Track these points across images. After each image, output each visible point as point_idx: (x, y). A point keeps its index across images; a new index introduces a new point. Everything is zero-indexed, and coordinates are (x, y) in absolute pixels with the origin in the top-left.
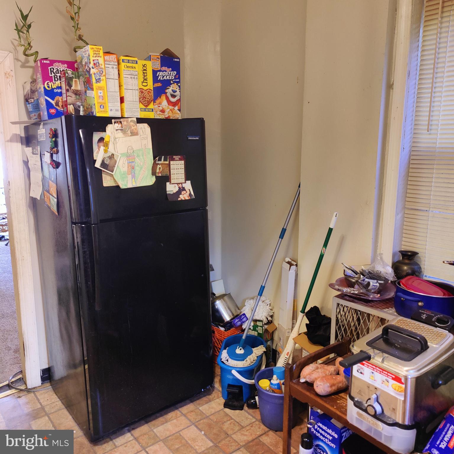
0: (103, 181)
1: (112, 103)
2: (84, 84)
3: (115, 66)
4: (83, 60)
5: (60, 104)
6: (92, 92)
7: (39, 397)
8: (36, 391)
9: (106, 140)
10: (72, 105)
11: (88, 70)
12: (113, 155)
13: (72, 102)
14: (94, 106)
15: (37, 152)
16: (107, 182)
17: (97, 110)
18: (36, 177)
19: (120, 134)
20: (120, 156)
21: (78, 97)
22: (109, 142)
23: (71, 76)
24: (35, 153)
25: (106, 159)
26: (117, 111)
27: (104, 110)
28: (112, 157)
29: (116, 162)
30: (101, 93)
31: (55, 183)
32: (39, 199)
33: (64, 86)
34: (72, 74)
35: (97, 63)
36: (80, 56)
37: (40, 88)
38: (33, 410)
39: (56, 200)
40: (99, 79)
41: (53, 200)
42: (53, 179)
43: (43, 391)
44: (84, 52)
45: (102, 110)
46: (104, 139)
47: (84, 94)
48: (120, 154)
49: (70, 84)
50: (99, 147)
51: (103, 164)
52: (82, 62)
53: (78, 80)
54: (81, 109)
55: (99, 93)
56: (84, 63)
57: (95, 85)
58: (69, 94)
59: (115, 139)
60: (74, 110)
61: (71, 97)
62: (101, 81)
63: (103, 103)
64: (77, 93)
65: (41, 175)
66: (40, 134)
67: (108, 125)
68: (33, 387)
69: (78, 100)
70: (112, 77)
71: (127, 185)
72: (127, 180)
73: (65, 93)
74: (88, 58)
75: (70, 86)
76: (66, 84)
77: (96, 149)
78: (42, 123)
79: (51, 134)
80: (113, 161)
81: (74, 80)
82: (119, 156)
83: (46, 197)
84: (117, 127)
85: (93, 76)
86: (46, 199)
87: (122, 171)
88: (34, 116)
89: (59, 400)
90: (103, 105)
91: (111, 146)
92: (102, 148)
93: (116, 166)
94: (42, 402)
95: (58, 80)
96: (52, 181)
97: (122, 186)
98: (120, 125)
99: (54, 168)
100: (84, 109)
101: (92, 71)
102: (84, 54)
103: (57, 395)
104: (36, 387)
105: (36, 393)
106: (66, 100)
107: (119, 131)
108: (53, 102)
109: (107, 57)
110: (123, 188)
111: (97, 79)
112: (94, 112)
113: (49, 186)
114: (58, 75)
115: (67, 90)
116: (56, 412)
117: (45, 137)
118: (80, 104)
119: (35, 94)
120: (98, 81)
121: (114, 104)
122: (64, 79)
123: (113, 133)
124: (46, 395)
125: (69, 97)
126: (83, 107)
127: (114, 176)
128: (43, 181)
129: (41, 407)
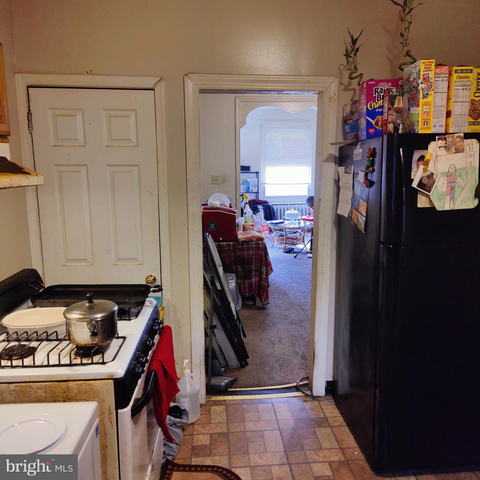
0: (418, 202)
1: (437, 118)
2: (409, 101)
3: (445, 79)
4: (411, 76)
5: (380, 123)
6: (417, 108)
7: (323, 407)
8: (320, 401)
9: (427, 159)
10: (392, 124)
11: (416, 86)
12: (432, 174)
13: (393, 120)
14: (417, 123)
15: (350, 171)
16: (422, 202)
17: (420, 127)
18: (346, 195)
19: (443, 152)
20: (440, 175)
21: (399, 115)
22: (430, 160)
23: (395, 94)
24: (348, 172)
25: (424, 179)
26: (441, 127)
27: (427, 126)
28: (431, 176)
29: (435, 181)
30: (426, 108)
31: (365, 202)
32: (347, 216)
33: (386, 105)
34: (397, 92)
35: (427, 77)
36: (408, 73)
37: (362, 109)
38: (318, 418)
39: (364, 219)
40: (428, 94)
41: (362, 219)
42: (364, 198)
43: (327, 402)
44: (413, 68)
45: (425, 126)
46: (424, 157)
47: (407, 111)
48: (440, 173)
49: (393, 102)
50: (418, 166)
51: (421, 184)
52: (409, 78)
53: (402, 98)
54: (401, 127)
55: (425, 109)
56: (411, 79)
57: (421, 101)
58: (390, 112)
59: (437, 157)
60: (393, 128)
61: (392, 115)
62: (428, 96)
63: (427, 119)
64: (399, 111)
65: (351, 193)
66: (356, 153)
67: (432, 142)
68: (318, 395)
69: (398, 118)
70: (441, 90)
71: (444, 207)
72: (445, 202)
73: (387, 111)
74: (418, 73)
75: (393, 104)
76: (389, 102)
77: (415, 168)
78: (360, 143)
79: (369, 154)
80: (431, 181)
81: (397, 97)
82: (438, 175)
83: (354, 215)
84: (441, 144)
85: (421, 91)
86: (353, 217)
87: (440, 191)
88: (350, 136)
89: (341, 416)
90: (427, 121)
91: (431, 165)
92: (422, 167)
93: (434, 186)
94: (325, 412)
95: (380, 100)
96: (363, 200)
97: (439, 208)
98: (444, 142)
99: (367, 187)
100: (405, 127)
101: (421, 86)
102: (413, 70)
103: (339, 410)
104: (320, 396)
105: (320, 402)
106: (387, 118)
107: (443, 148)
108: (373, 122)
109: (438, 70)
110: (439, 210)
111: (424, 94)
112: (416, 129)
113: (359, 205)
114: (382, 94)
115: (389, 109)
116: (338, 426)
117: (361, 156)
118: (400, 122)
119: (354, 115)
120: (425, 97)
121: (439, 119)
122: (388, 98)
123: (435, 150)
124: (329, 407)
125: (390, 116)
126: (403, 125)
127: (431, 197)
128: (353, 199)
129: (324, 417)
